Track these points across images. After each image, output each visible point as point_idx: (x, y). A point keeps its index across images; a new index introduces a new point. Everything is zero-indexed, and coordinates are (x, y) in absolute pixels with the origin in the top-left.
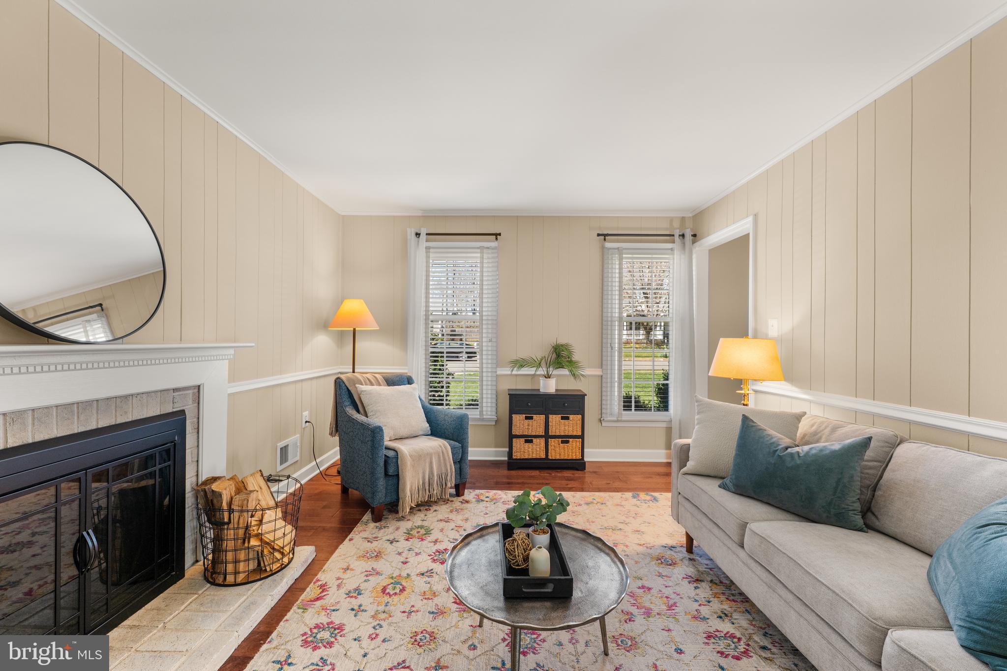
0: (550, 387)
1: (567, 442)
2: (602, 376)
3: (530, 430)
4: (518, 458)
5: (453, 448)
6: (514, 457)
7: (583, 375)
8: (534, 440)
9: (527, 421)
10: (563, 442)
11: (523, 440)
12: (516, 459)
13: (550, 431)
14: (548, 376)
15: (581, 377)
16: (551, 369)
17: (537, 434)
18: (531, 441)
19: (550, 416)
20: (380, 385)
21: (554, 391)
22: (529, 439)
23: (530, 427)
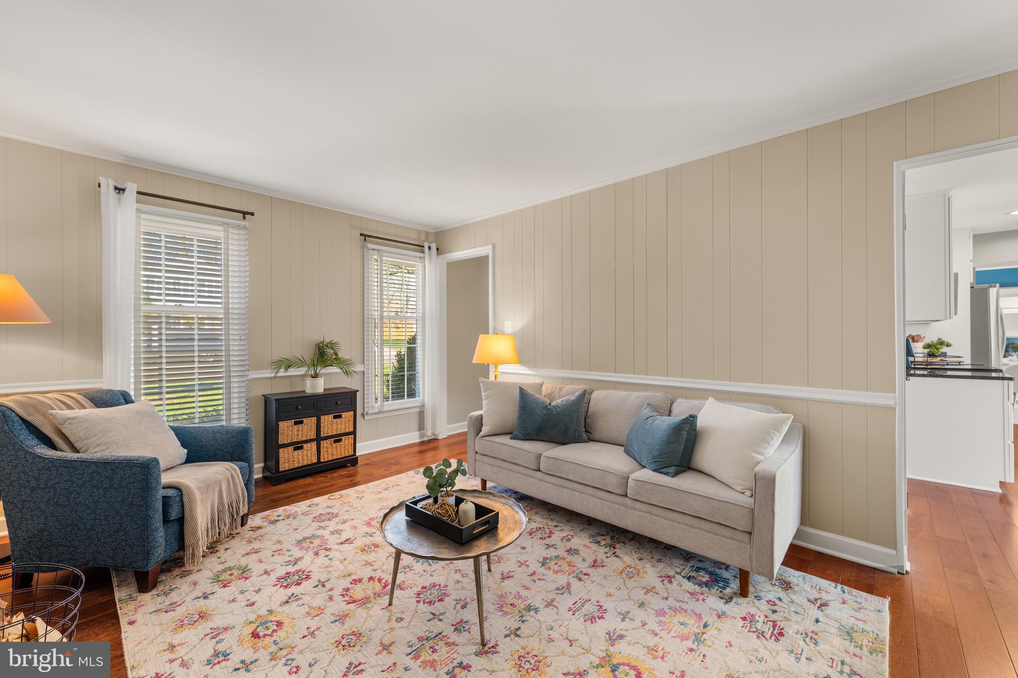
0: (318, 386)
1: (340, 440)
2: (364, 372)
3: (300, 436)
4: (287, 469)
5: (241, 469)
6: (281, 470)
7: (355, 372)
8: (305, 446)
9: (296, 427)
10: (335, 442)
11: (292, 448)
12: (284, 471)
13: (322, 433)
14: (315, 376)
15: (353, 373)
16: (319, 368)
17: (308, 438)
18: (301, 448)
19: (322, 417)
20: (85, 408)
21: (323, 391)
22: (298, 446)
23: (300, 433)
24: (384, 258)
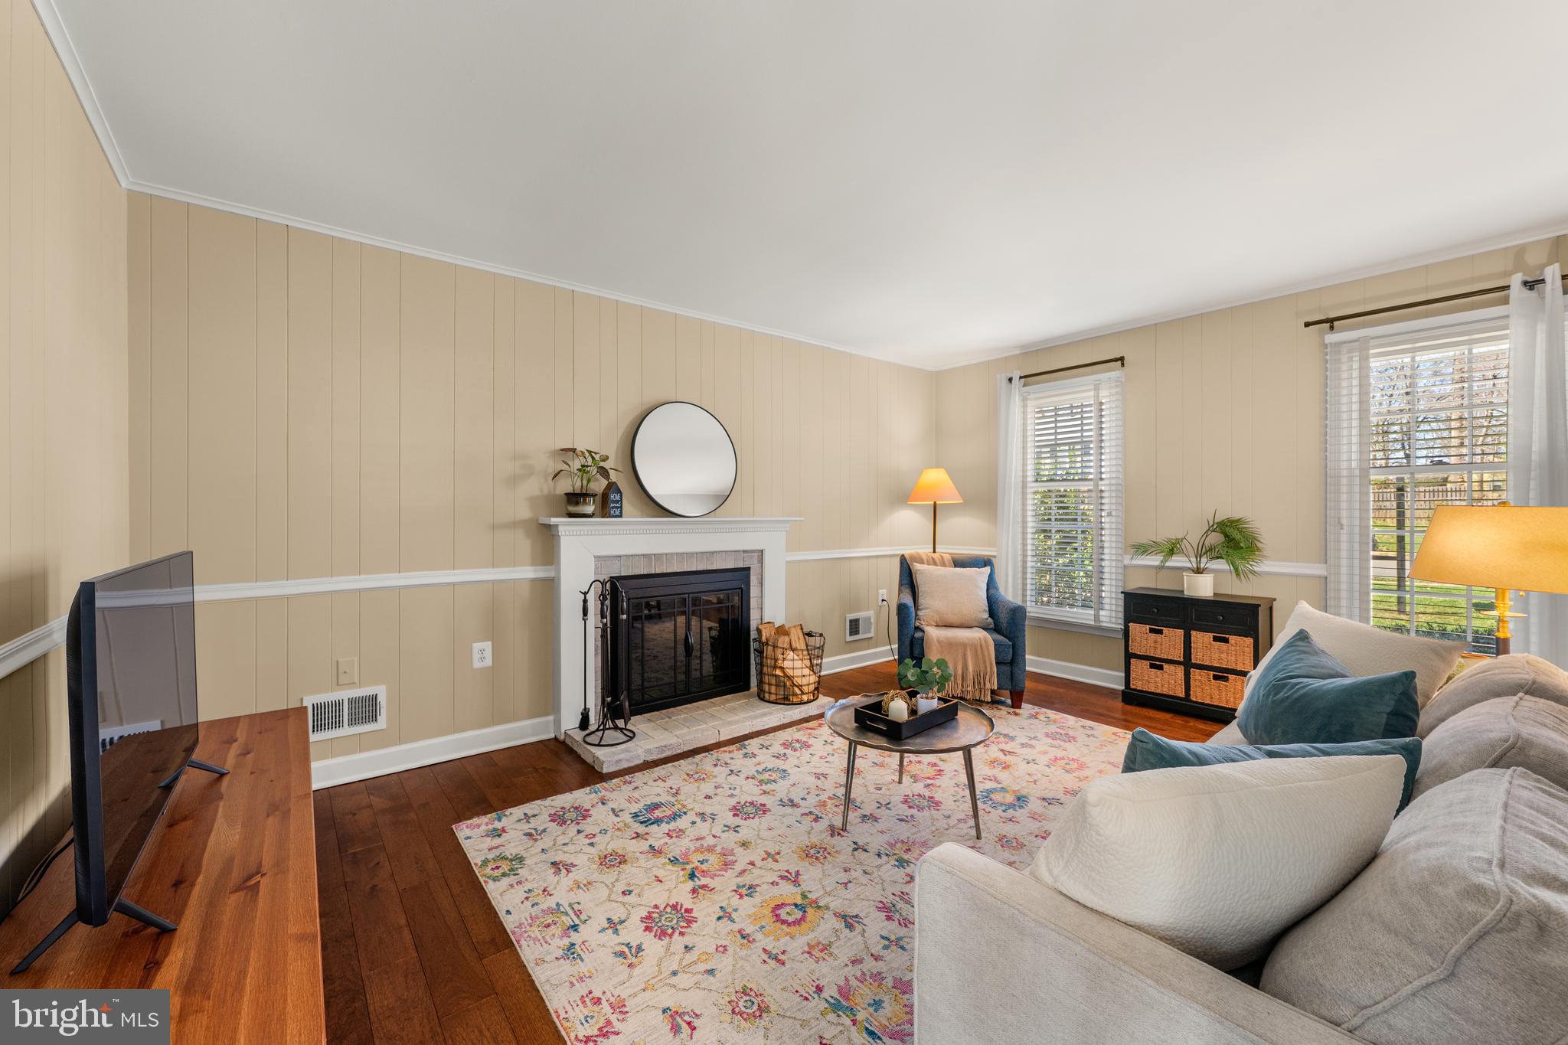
0: (1201, 588)
1: (1226, 679)
2: (1326, 578)
3: (1158, 651)
4: (1138, 688)
5: (997, 645)
6: (1132, 687)
7: (1253, 573)
8: (1166, 666)
9: (1153, 636)
10: (1216, 678)
11: (1148, 663)
12: (1135, 690)
13: (1193, 656)
14: (1199, 571)
15: (1250, 576)
16: (1204, 560)
17: (1170, 658)
18: (1161, 668)
19: (1193, 633)
21: (1212, 595)
22: (1157, 664)
23: (1158, 646)
24: (1372, 351)
